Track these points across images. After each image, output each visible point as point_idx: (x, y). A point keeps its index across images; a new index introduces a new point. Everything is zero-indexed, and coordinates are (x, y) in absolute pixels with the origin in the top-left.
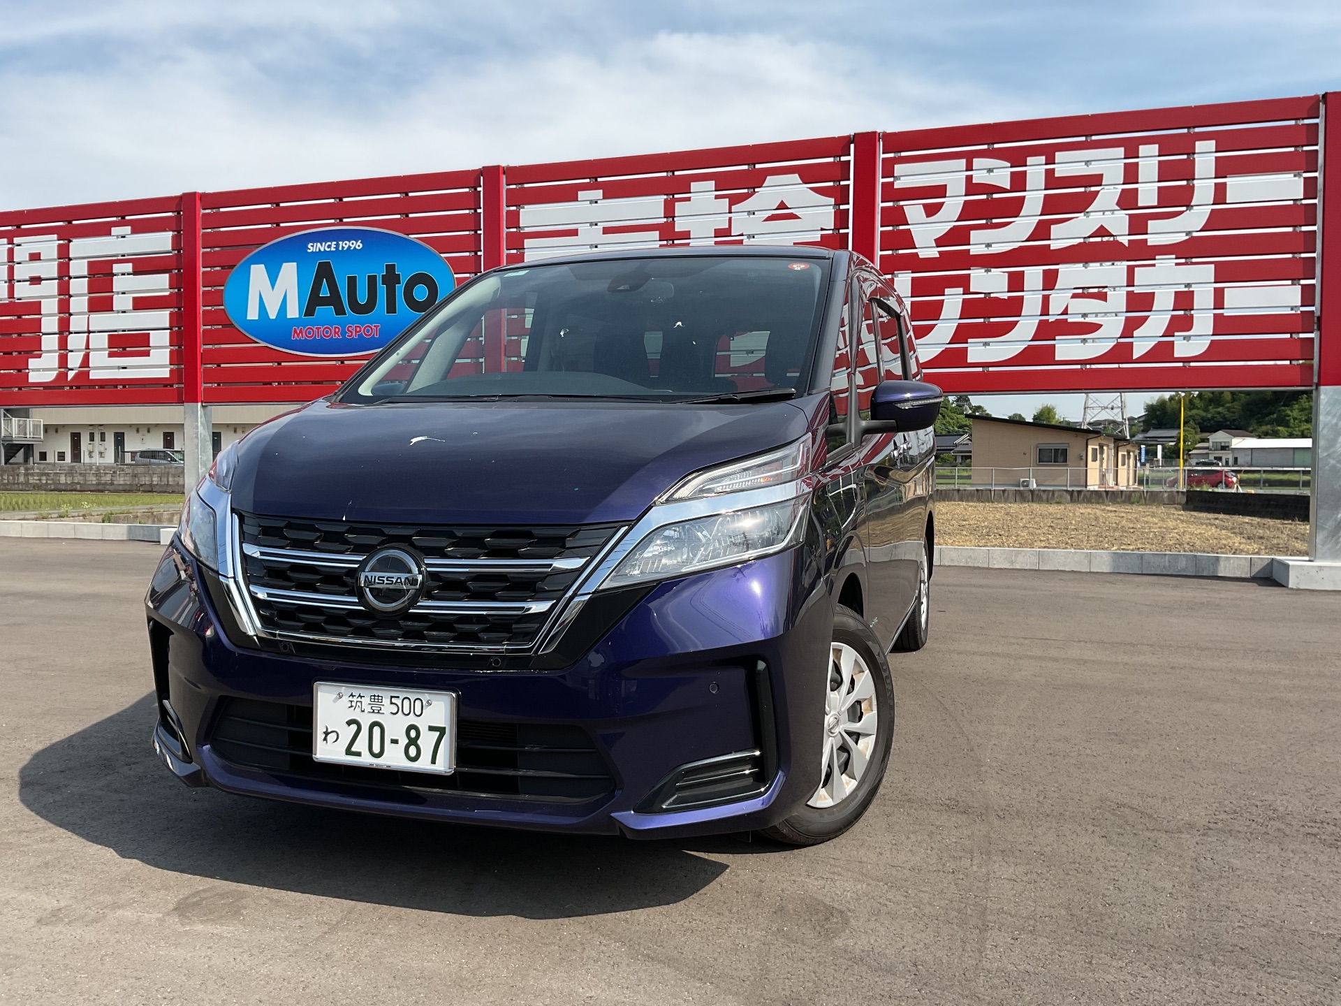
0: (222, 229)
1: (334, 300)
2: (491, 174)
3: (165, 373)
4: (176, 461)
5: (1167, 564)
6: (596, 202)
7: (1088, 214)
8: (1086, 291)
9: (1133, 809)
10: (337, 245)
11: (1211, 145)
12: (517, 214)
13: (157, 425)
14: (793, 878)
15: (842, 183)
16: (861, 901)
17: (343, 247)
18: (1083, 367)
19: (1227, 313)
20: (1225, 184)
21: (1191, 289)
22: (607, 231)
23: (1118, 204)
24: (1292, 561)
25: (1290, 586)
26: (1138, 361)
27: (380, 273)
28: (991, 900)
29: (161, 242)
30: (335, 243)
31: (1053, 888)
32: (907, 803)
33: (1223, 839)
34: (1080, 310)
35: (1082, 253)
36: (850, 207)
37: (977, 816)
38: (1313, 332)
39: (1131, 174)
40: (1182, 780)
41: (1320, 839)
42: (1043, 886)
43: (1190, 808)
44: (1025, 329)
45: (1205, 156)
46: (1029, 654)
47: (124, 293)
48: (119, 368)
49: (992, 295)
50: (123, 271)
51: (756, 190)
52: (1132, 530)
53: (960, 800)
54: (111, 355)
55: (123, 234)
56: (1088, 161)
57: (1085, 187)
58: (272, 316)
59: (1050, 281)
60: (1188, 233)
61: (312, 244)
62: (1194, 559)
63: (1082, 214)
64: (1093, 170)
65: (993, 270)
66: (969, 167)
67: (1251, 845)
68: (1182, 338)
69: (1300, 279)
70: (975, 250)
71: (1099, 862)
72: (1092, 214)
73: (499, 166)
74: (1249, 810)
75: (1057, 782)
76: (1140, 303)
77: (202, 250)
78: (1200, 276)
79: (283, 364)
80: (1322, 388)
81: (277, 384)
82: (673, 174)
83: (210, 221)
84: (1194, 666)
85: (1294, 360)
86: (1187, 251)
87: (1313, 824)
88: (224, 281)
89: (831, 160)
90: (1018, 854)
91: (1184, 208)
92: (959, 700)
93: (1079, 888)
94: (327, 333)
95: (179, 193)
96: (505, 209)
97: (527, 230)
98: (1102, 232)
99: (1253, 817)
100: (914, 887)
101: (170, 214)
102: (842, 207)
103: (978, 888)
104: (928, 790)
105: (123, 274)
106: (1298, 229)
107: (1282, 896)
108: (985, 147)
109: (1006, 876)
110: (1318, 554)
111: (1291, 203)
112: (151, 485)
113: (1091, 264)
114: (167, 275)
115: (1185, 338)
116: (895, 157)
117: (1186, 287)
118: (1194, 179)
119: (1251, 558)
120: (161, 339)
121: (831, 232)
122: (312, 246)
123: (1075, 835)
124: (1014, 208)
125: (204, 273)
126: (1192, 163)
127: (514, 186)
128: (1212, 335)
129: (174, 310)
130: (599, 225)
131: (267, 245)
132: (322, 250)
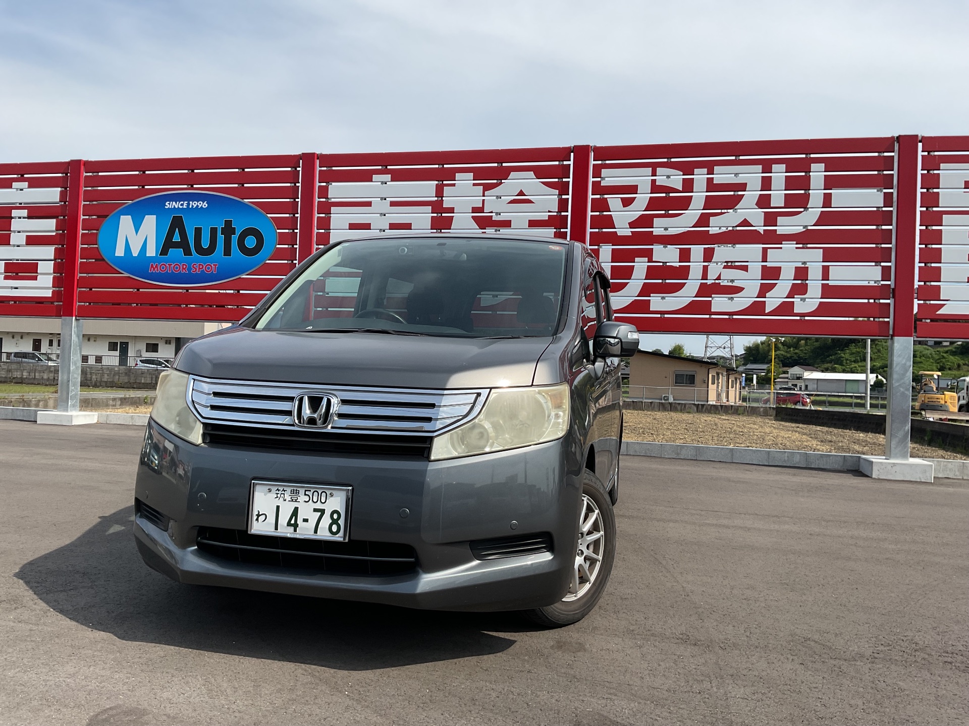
0: (99, 188)
1: (184, 244)
2: (308, 158)
3: (48, 294)
4: (42, 361)
5: (786, 458)
6: (386, 183)
7: (736, 211)
8: (733, 264)
9: (816, 642)
10: (188, 204)
11: (822, 166)
12: (326, 188)
13: (28, 333)
14: (581, 698)
15: (564, 180)
16: (638, 717)
17: (193, 206)
18: (731, 317)
19: (830, 283)
20: (831, 194)
21: (806, 266)
22: (393, 204)
23: (756, 204)
24: (874, 459)
25: (873, 477)
26: (769, 314)
27: (220, 226)
28: (734, 715)
29: (51, 195)
30: (187, 202)
31: (776, 705)
32: (652, 637)
33: (887, 666)
34: (729, 277)
35: (732, 237)
36: (570, 197)
37: (705, 647)
38: (889, 299)
39: (766, 184)
40: (844, 620)
41: (955, 666)
42: (768, 703)
43: (856, 641)
44: (691, 287)
45: (818, 174)
46: (708, 522)
47: (19, 232)
48: (12, 288)
49: (668, 264)
50: (20, 216)
51: (503, 181)
52: (741, 433)
53: (690, 635)
54: (6, 278)
55: (21, 187)
56: (736, 174)
57: (734, 191)
58: (135, 254)
59: (708, 256)
60: (805, 227)
61: (169, 202)
62: (805, 455)
63: (731, 211)
64: (740, 180)
65: (669, 246)
66: (654, 174)
67: (908, 670)
68: (799, 300)
69: (881, 262)
70: (657, 231)
71: (804, 684)
72: (738, 211)
73: (314, 154)
74: (898, 644)
75: (756, 621)
76: (771, 274)
77: (83, 203)
78: (813, 257)
79: (141, 290)
80: (896, 338)
81: (135, 305)
82: (443, 166)
83: (89, 182)
84: (826, 534)
85: (876, 318)
86: (804, 239)
87: (947, 655)
88: (99, 227)
89: (557, 163)
90: (744, 678)
91: (802, 210)
92: (668, 556)
93: (796, 705)
94: (177, 268)
95: (67, 160)
96: (318, 184)
97: (333, 200)
98: (745, 223)
99: (904, 649)
100: (674, 705)
101: (60, 175)
102: (564, 197)
103: (721, 705)
104: (665, 627)
105: (20, 218)
106: (880, 228)
107: (943, 711)
108: (665, 160)
109: (739, 696)
110: (892, 455)
111: (875, 209)
112: (22, 378)
113: (737, 246)
114: (55, 220)
115: (802, 299)
116: (602, 164)
117: (803, 264)
118: (810, 190)
119: (844, 456)
120: (46, 269)
121: (555, 214)
122: (169, 204)
123: (780, 662)
124: (685, 203)
125: (83, 219)
126: (807, 179)
127: (325, 169)
128: (821, 298)
129: (59, 246)
130: (388, 199)
131: (134, 201)
132: (177, 207)
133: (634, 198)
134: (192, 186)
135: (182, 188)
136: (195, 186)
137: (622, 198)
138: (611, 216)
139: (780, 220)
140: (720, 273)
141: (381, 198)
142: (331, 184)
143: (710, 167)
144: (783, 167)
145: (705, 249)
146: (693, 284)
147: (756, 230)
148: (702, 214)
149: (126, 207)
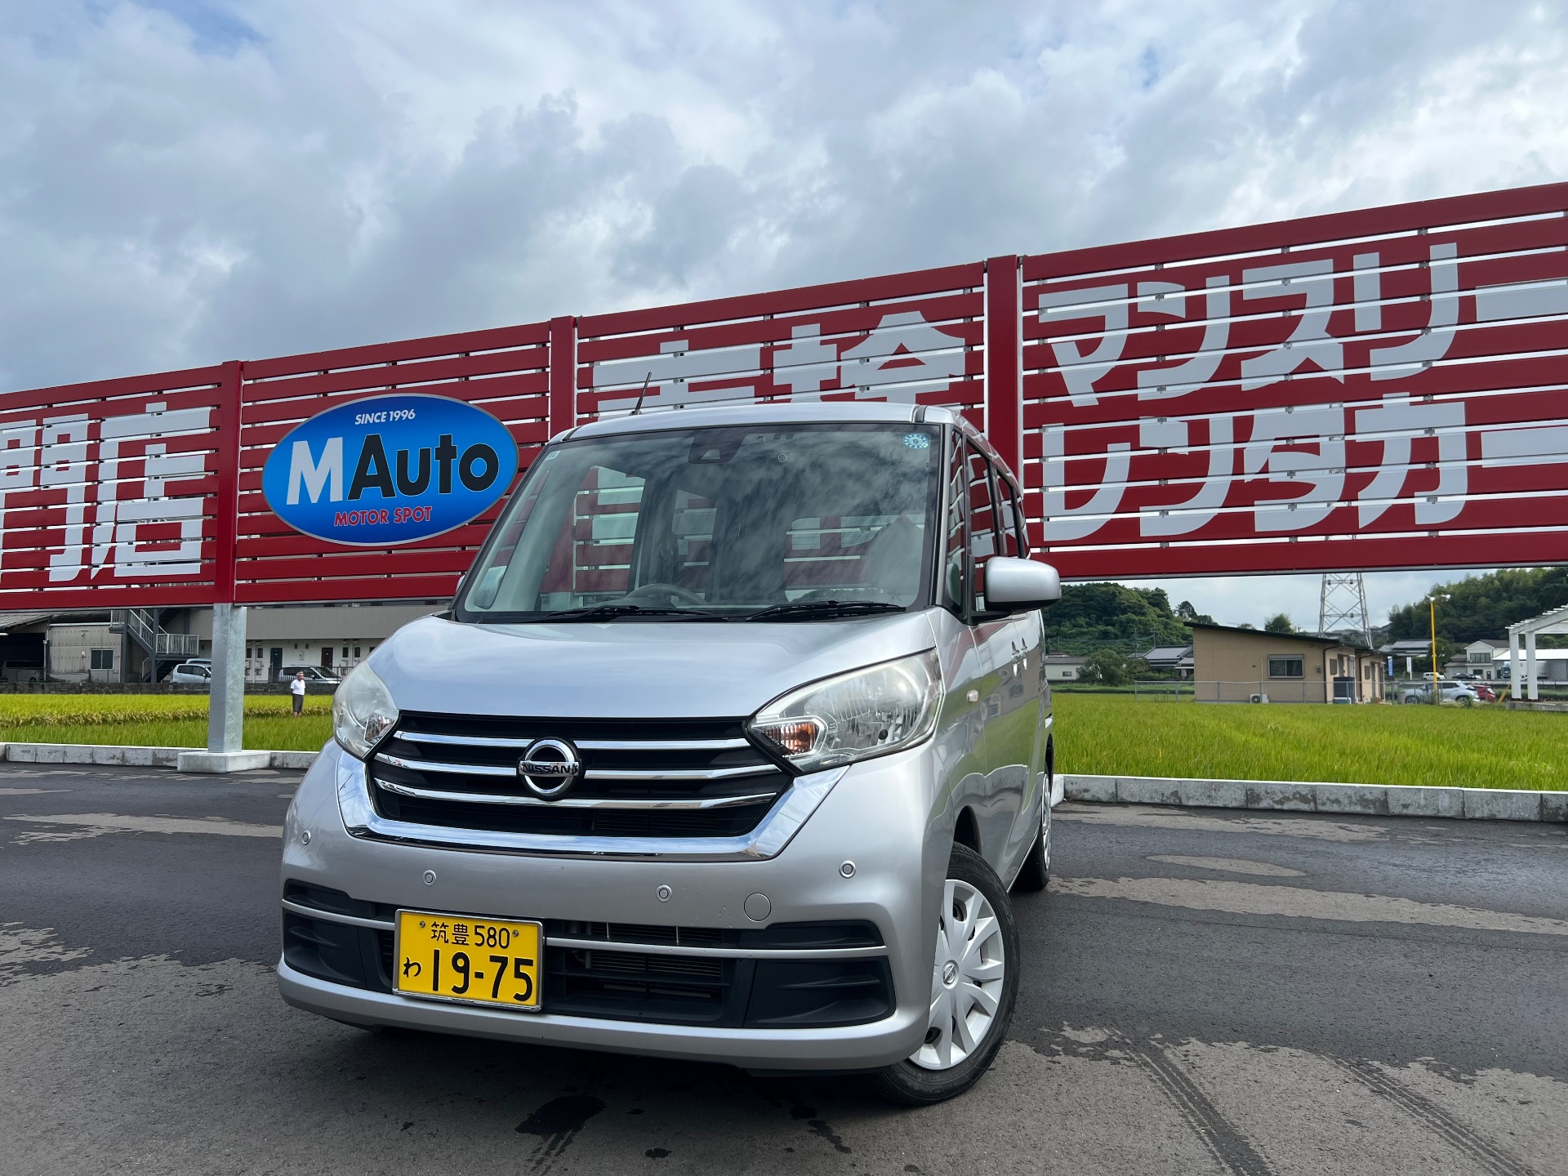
0: (261, 403)
1: (382, 480)
2: (563, 327)
3: (195, 569)
6: (682, 355)
7: (1289, 345)
8: (1291, 443)
10: (388, 416)
11: (1452, 247)
12: (590, 370)
17: (394, 418)
18: (1293, 540)
19: (1484, 463)
20: (1473, 297)
21: (1433, 435)
22: (693, 387)
23: (1327, 330)
26: (1366, 530)
27: (434, 446)
30: (386, 413)
34: (1284, 466)
35: (1282, 395)
36: (985, 348)
39: (1344, 291)
44: (1214, 490)
45: (1444, 263)
47: (155, 478)
48: (146, 563)
49: (1169, 451)
50: (156, 453)
51: (871, 332)
55: (158, 410)
56: (1286, 279)
57: (1284, 311)
58: (314, 499)
59: (1243, 430)
60: (1426, 363)
61: (360, 415)
63: (1281, 346)
64: (1292, 289)
65: (1169, 419)
66: (1133, 294)
68: (1424, 499)
70: (1144, 394)
72: (1294, 345)
73: (570, 317)
76: (1366, 455)
77: (244, 426)
78: (1447, 418)
79: (324, 555)
82: (772, 317)
83: (253, 393)
86: (1426, 385)
89: (960, 292)
91: (1418, 332)
94: (373, 518)
96: (577, 366)
97: (603, 389)
98: (1308, 366)
101: (210, 387)
102: (976, 348)
105: (158, 456)
108: (1152, 268)
113: (1297, 409)
115: (1429, 498)
116: (1038, 285)
117: (1426, 432)
118: (1430, 294)
120: (192, 529)
121: (962, 379)
122: (361, 418)
124: (1192, 341)
125: (243, 452)
127: (587, 340)
128: (1468, 494)
129: (209, 496)
130: (686, 380)
131: (311, 418)
132: (371, 422)
133: (1100, 339)
134: (394, 386)
135: (379, 392)
136: (398, 387)
137: (1077, 342)
138: (1059, 374)
139: (1374, 354)
140: (1268, 461)
141: (675, 380)
142: (598, 364)
143: (1234, 273)
144: (1375, 257)
145: (1235, 419)
146: (1216, 484)
147: (1330, 377)
148: (1226, 356)
149: (300, 427)
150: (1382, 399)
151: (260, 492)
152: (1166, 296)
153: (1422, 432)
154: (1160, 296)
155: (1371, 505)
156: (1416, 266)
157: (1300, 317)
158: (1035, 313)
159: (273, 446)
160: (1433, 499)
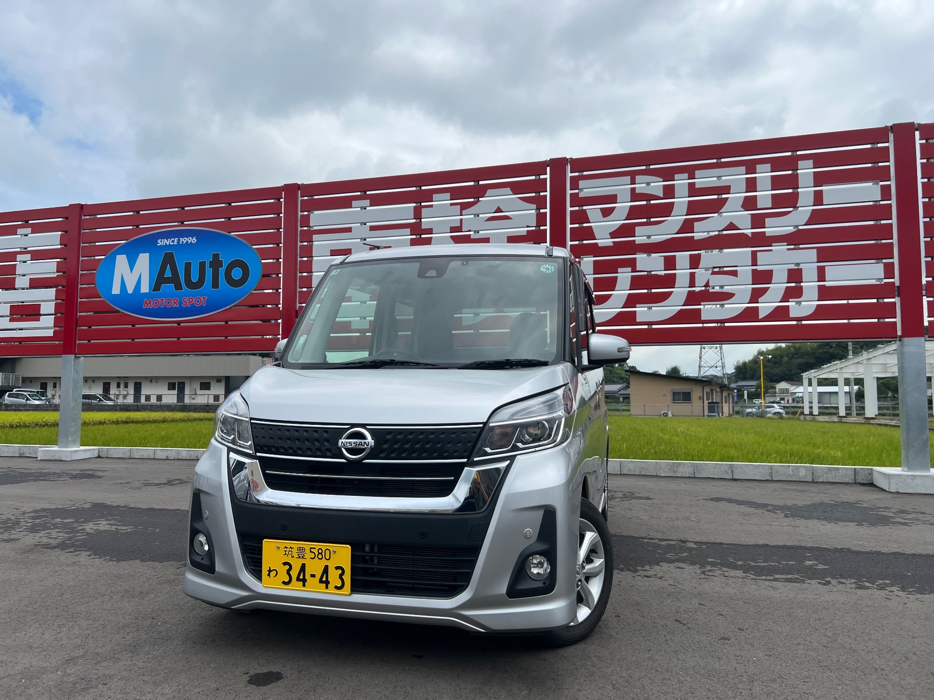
0: (98, 230)
1: (175, 280)
2: (291, 189)
3: (50, 333)
6: (365, 209)
7: (721, 214)
8: (721, 270)
10: (179, 240)
11: (810, 163)
12: (308, 216)
15: (541, 194)
17: (183, 242)
18: (722, 325)
19: (827, 284)
20: (821, 191)
21: (800, 267)
22: (372, 228)
25: (891, 491)
27: (208, 260)
30: (177, 239)
34: (718, 283)
35: (717, 242)
36: (548, 210)
39: (751, 185)
44: (678, 296)
45: (806, 171)
47: (23, 275)
48: (17, 329)
49: (653, 273)
50: (24, 260)
51: (480, 199)
54: (11, 320)
55: (25, 233)
56: (719, 177)
57: (718, 195)
58: (130, 291)
59: (695, 262)
60: (796, 226)
62: (811, 469)
63: (716, 215)
64: (723, 182)
65: (653, 255)
66: (633, 182)
68: (795, 303)
69: (882, 259)
70: (639, 239)
72: (724, 214)
73: (296, 184)
76: (763, 277)
78: (807, 258)
79: (136, 326)
80: (905, 339)
82: (421, 188)
83: (90, 224)
85: (881, 318)
86: (795, 239)
89: (533, 178)
91: (791, 209)
94: (168, 303)
95: (67, 204)
96: (300, 214)
97: (315, 228)
98: (732, 226)
101: (61, 219)
102: (542, 211)
106: (878, 223)
108: (644, 167)
110: (910, 466)
111: (871, 203)
113: (725, 250)
116: (579, 175)
117: (796, 266)
118: (798, 188)
119: (855, 468)
120: (48, 308)
121: (534, 228)
122: (161, 241)
124: (667, 210)
126: (795, 177)
127: (306, 198)
128: (818, 301)
129: (60, 287)
130: (367, 224)
131: (129, 241)
132: (168, 244)
133: (614, 208)
134: (182, 223)
135: (174, 226)
136: (185, 223)
137: (601, 209)
138: (591, 227)
139: (768, 221)
140: (709, 280)
141: (361, 223)
142: (313, 213)
143: (691, 172)
144: (768, 166)
145: (691, 255)
146: (680, 292)
147: (743, 233)
148: (686, 220)
149: (121, 247)
150: (772, 246)
151: (94, 286)
152: (652, 184)
153: (793, 265)
154: (648, 184)
155: (766, 306)
156: (790, 172)
157: (728, 198)
158: (577, 191)
159: (103, 257)
160: (799, 303)
